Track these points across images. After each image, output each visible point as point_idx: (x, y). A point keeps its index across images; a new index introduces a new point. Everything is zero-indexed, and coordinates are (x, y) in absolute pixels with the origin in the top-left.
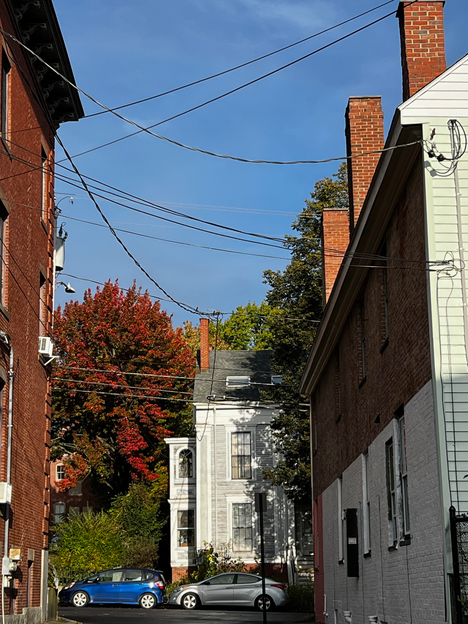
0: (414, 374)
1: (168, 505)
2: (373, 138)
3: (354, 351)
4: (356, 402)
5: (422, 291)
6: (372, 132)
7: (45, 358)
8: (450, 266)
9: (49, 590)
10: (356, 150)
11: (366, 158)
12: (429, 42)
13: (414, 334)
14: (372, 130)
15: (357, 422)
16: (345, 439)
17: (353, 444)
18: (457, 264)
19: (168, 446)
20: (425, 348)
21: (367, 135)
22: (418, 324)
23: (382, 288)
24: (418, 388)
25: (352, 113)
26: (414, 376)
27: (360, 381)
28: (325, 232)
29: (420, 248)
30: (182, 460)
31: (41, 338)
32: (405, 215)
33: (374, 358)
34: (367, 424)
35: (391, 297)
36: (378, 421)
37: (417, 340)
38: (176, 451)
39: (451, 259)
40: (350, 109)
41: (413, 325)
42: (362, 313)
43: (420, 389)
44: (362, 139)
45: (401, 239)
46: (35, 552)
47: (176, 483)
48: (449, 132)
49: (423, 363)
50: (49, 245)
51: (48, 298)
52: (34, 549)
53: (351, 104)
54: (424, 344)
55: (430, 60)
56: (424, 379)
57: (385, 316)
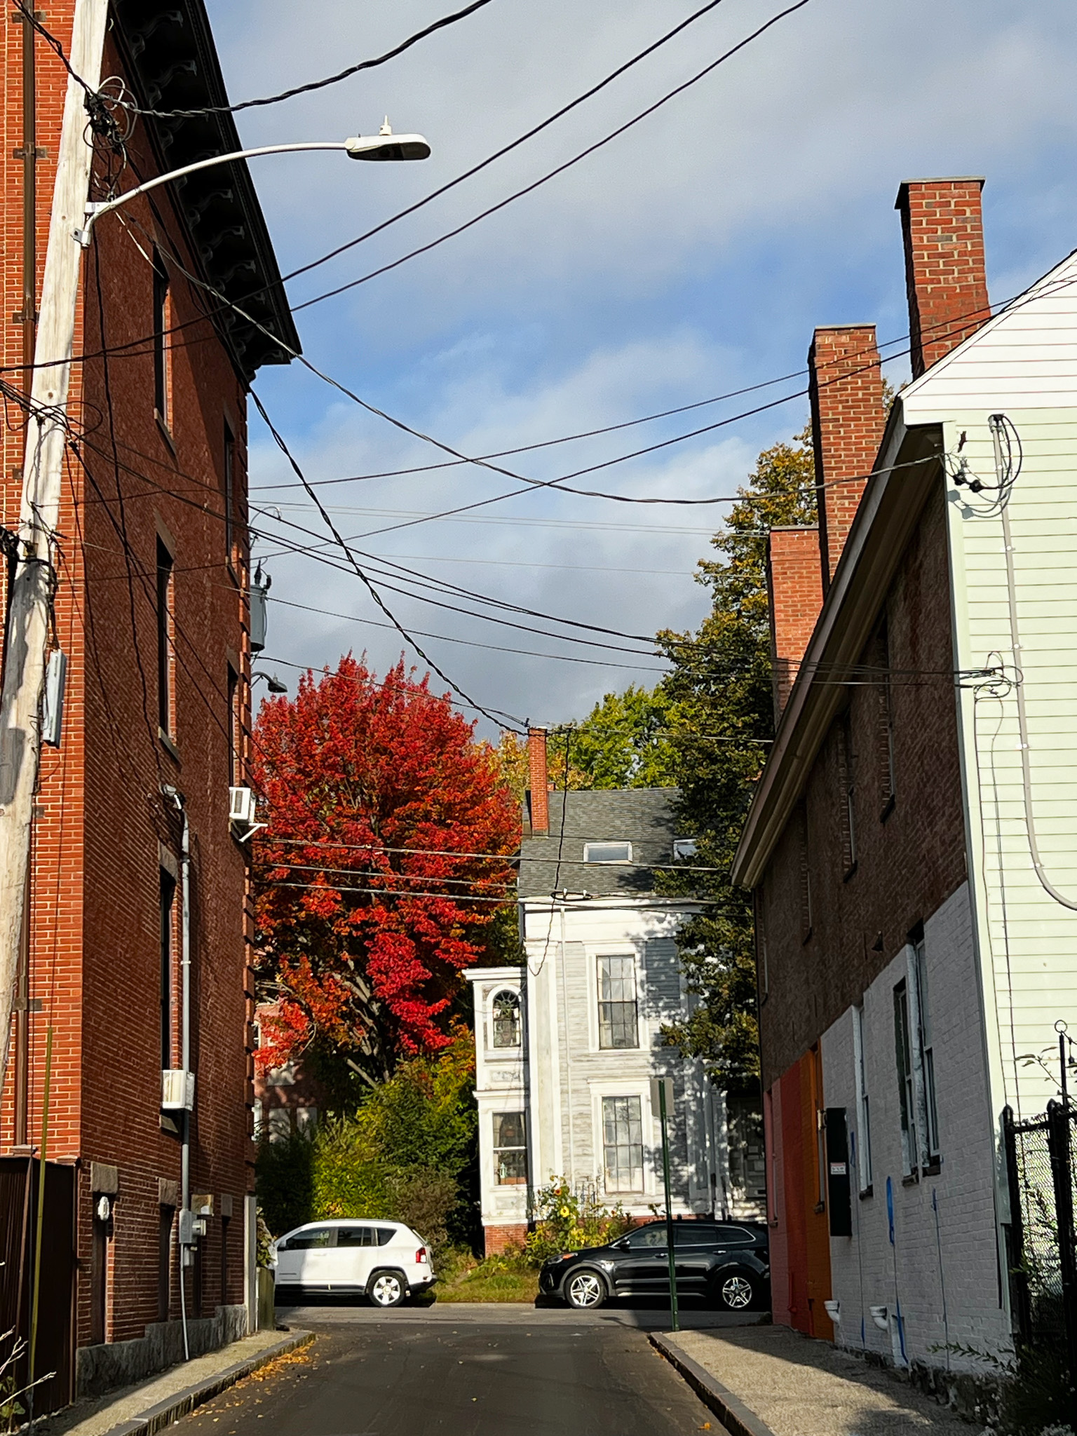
0: (939, 867)
1: (474, 1104)
2: (862, 404)
3: (834, 811)
4: (840, 908)
5: (949, 721)
6: (860, 396)
7: (243, 826)
8: (998, 677)
9: (260, 1273)
10: (831, 429)
11: (849, 444)
12: (956, 257)
13: (937, 796)
14: (859, 389)
15: (842, 945)
16: (821, 977)
17: (836, 986)
18: (1010, 674)
19: (470, 984)
20: (957, 823)
21: (850, 398)
22: (943, 777)
23: (881, 701)
24: (947, 892)
25: (822, 359)
26: (940, 870)
27: (846, 870)
28: (773, 572)
29: (944, 641)
30: (498, 1012)
31: (233, 790)
32: (918, 578)
33: (870, 830)
34: (860, 951)
35: (897, 722)
36: (879, 947)
37: (944, 805)
38: (487, 996)
39: (1000, 665)
40: (818, 351)
41: (935, 780)
42: (847, 741)
43: (950, 895)
44: (840, 406)
45: (912, 619)
46: (234, 1200)
47: (488, 1058)
48: (991, 436)
49: (954, 850)
50: (241, 609)
51: (242, 712)
52: (233, 1194)
53: (818, 340)
54: (954, 815)
55: (958, 291)
56: (956, 878)
57: (888, 753)
